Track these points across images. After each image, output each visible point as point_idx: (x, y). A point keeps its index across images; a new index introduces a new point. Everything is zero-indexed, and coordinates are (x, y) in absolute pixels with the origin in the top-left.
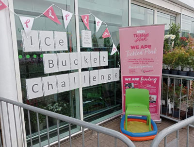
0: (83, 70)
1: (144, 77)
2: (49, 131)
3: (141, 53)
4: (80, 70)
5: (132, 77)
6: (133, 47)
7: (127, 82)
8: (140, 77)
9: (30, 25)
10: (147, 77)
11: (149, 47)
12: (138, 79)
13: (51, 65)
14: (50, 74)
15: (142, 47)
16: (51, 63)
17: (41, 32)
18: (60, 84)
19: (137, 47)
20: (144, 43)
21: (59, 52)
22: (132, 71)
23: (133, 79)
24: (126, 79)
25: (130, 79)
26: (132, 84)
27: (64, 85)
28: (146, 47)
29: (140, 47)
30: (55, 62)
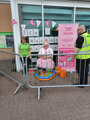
1: (69, 48)
3: (68, 37)
5: (63, 49)
6: (64, 34)
7: (61, 51)
8: (67, 48)
10: (70, 48)
11: (72, 33)
12: (66, 50)
15: (69, 34)
17: (28, 30)
19: (67, 34)
20: (70, 32)
22: (63, 45)
23: (64, 50)
24: (61, 50)
25: (62, 50)
26: (63, 52)
28: (70, 33)
29: (68, 34)
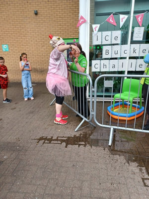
0: (130, 58)
2: (104, 94)
4: (128, 58)
9: (97, 29)
13: (107, 53)
14: (106, 59)
16: (107, 52)
18: (111, 66)
21: (114, 45)
27: (114, 66)
30: (110, 52)
